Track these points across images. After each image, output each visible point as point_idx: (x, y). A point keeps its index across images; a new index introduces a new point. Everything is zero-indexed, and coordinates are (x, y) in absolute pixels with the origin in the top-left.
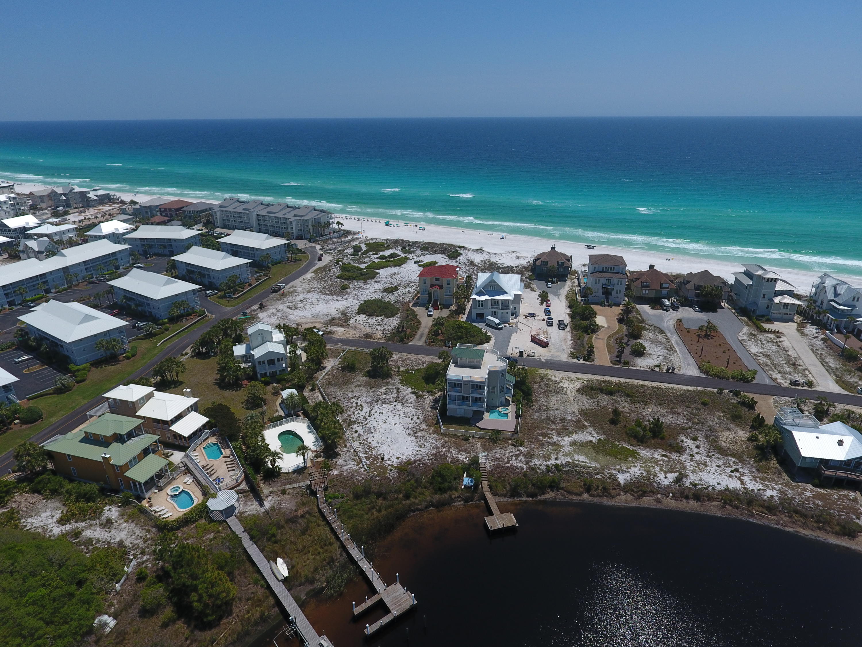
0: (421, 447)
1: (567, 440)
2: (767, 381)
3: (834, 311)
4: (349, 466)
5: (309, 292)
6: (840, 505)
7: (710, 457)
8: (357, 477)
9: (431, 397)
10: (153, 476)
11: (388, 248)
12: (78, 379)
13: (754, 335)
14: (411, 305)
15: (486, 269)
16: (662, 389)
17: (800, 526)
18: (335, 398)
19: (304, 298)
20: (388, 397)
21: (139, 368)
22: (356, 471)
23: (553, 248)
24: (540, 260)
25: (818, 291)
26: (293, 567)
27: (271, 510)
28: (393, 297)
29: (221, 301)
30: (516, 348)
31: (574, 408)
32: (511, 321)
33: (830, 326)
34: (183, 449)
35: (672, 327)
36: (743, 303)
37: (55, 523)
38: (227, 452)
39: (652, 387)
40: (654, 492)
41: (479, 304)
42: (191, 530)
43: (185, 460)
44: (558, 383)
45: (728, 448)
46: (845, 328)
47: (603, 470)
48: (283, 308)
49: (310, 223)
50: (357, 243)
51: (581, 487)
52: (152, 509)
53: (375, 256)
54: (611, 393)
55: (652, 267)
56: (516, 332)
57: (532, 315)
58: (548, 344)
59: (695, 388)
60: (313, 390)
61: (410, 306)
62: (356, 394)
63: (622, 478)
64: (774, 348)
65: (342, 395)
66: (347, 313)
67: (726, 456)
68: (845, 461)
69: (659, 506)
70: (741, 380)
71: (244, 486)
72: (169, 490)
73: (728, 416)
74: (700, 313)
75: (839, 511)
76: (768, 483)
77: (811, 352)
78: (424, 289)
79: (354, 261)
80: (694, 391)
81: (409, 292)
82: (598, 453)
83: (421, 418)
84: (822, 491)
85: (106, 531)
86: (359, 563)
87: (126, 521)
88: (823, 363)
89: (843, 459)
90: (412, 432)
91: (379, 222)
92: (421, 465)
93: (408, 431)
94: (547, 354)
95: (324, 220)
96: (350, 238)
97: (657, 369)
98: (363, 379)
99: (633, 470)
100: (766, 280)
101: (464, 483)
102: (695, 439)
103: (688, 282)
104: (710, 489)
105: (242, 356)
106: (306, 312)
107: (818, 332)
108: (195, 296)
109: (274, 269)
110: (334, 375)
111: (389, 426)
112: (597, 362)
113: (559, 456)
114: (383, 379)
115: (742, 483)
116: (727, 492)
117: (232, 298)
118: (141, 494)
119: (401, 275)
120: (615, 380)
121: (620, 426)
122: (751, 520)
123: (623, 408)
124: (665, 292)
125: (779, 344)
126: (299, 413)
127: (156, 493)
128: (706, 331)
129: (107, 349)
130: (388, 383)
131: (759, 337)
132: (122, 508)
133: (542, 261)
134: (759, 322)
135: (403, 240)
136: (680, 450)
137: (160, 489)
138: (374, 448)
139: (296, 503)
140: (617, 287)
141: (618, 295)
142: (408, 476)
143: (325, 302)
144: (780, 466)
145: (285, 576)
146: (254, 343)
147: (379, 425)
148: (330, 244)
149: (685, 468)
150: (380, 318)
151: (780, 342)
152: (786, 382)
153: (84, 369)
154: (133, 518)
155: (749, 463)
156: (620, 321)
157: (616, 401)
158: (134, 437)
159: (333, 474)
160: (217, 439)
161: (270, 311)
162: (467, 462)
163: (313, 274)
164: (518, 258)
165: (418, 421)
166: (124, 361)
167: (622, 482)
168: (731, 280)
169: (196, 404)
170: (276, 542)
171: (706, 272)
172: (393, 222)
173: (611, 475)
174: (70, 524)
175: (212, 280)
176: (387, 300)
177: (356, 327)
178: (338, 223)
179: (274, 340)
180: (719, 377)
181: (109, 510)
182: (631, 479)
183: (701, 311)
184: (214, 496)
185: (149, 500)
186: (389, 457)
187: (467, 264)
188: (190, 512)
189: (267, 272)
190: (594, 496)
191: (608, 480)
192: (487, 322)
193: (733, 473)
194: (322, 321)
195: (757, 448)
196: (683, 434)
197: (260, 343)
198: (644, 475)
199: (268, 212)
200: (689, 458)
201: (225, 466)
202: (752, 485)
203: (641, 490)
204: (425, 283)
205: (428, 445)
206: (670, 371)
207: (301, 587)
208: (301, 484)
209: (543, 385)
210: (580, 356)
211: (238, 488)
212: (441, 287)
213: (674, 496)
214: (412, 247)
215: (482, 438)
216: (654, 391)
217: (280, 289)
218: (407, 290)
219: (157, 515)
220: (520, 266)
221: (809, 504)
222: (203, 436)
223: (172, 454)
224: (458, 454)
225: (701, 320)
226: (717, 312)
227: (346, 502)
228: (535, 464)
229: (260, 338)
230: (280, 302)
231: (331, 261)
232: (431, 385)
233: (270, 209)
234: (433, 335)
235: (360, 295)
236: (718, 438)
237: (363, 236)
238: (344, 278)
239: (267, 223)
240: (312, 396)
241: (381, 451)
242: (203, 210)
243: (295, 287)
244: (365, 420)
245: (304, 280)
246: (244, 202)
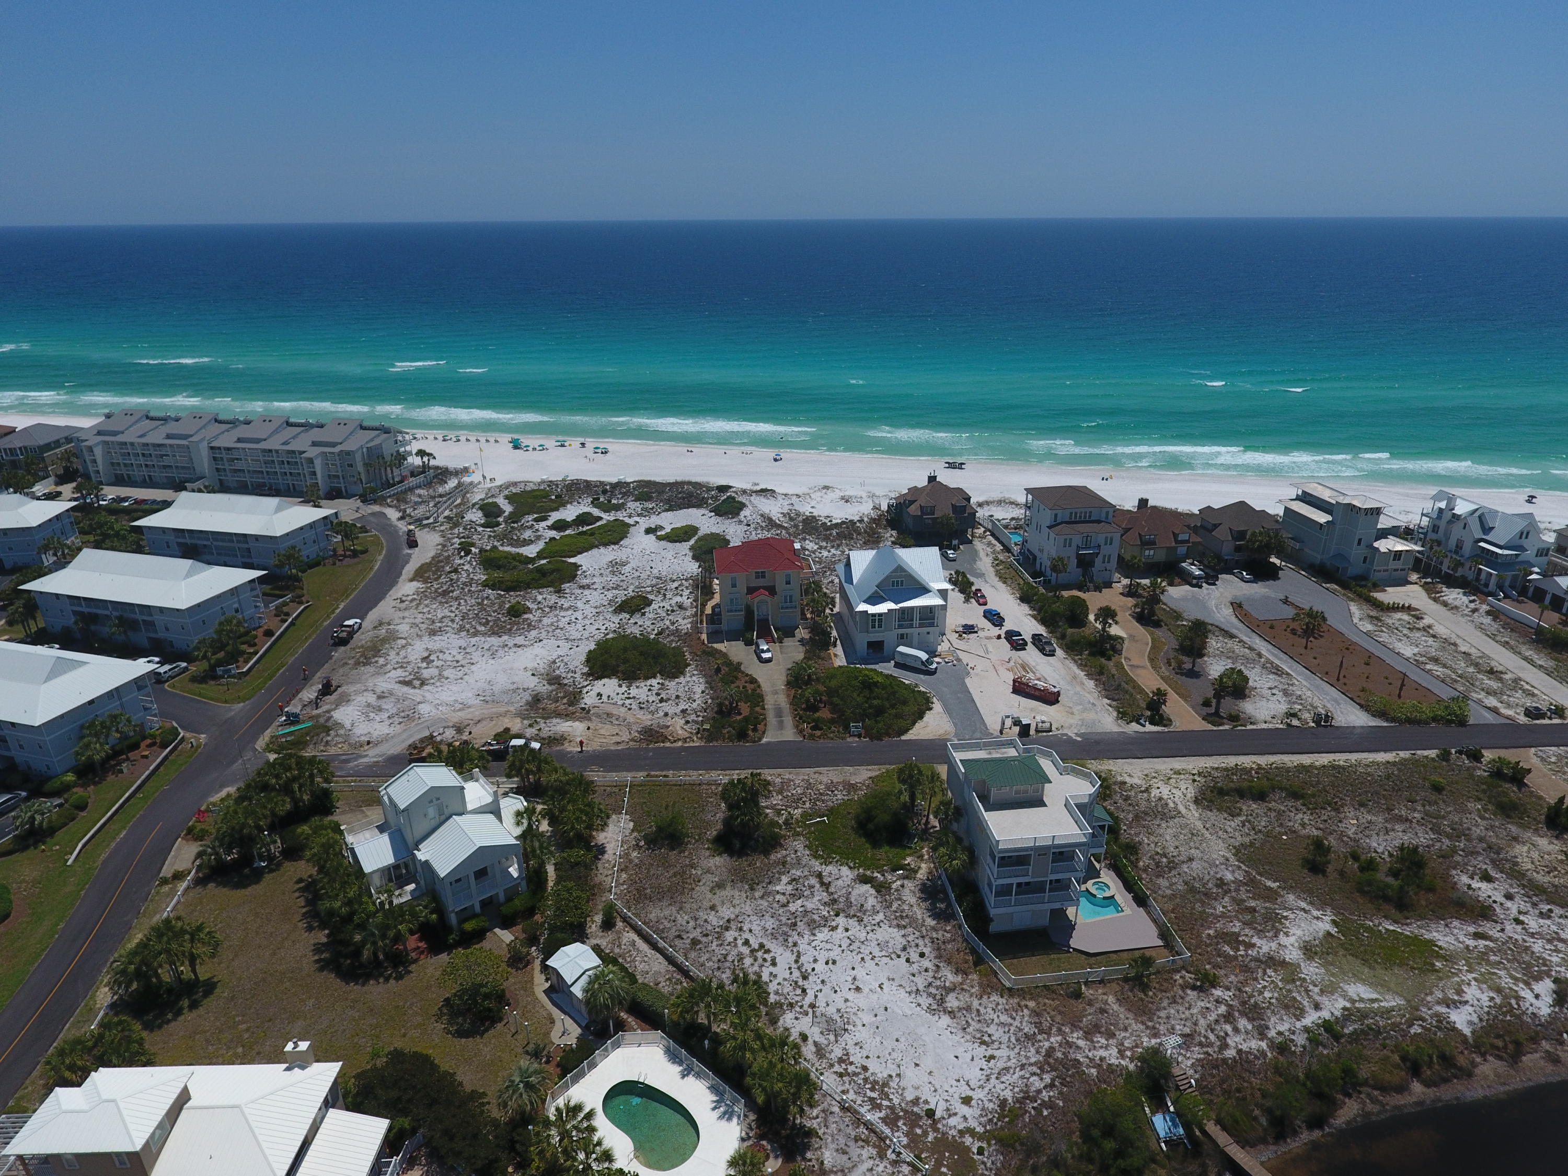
0: (985, 1043)
1: (1289, 943)
2: (1490, 718)
3: (1490, 559)
5: (433, 633)
7: (1549, 917)
9: (909, 884)
11: (560, 503)
14: (704, 637)
15: (803, 531)
16: (1343, 768)
18: (679, 937)
19: (429, 651)
20: (810, 905)
23: (932, 479)
25: (1442, 523)
28: (648, 623)
31: (1218, 850)
32: (941, 649)
33: (1487, 585)
35: (1235, 620)
40: (1534, 1038)
41: (874, 621)
44: (1147, 790)
45: (1555, 886)
46: (1512, 587)
47: (1418, 1010)
48: (390, 686)
49: (358, 457)
50: (483, 496)
51: (1397, 1066)
53: (544, 524)
54: (1261, 796)
55: (1143, 503)
56: (969, 674)
57: (969, 629)
58: (1058, 693)
59: (1394, 754)
60: (608, 925)
61: (705, 641)
62: (727, 912)
63: (1461, 1021)
64: (1431, 642)
65: (692, 923)
66: (561, 677)
70: (1451, 722)
73: (1491, 808)
74: (1257, 585)
77: (1492, 641)
78: (732, 600)
79: (500, 540)
80: (1401, 763)
81: (681, 607)
82: (1366, 962)
83: (927, 951)
88: (1530, 661)
90: (930, 1000)
91: (496, 441)
92: (1045, 1113)
93: (925, 1001)
94: (1071, 721)
95: (388, 450)
96: (452, 483)
97: (1296, 722)
98: (719, 862)
99: (1469, 994)
100: (1361, 512)
101: (1162, 1134)
102: (1487, 878)
105: (389, 870)
106: (454, 688)
107: (1474, 601)
108: (145, 691)
109: (311, 581)
110: (639, 866)
111: (873, 997)
112: (1179, 724)
113: (1317, 998)
114: (766, 852)
117: (234, 677)
119: (632, 564)
120: (1246, 761)
121: (1333, 874)
124: (1182, 550)
125: (1431, 631)
130: (784, 863)
131: (1389, 621)
134: (1364, 590)
135: (586, 481)
136: (1485, 911)
138: (886, 1084)
140: (1105, 550)
142: (1028, 1156)
143: (487, 654)
146: (420, 828)
147: (846, 1000)
150: (654, 682)
151: (1430, 627)
152: (1517, 714)
156: (1142, 620)
157: (1280, 814)
161: (360, 700)
162: (1132, 1067)
163: (416, 584)
164: (845, 500)
165: (926, 963)
167: (1467, 1031)
168: (1278, 512)
169: (337, 1080)
171: (1242, 503)
172: (525, 441)
173: (1438, 1018)
175: (161, 635)
176: (636, 631)
177: (609, 715)
178: (421, 453)
179: (470, 807)
180: (1408, 721)
182: (1481, 1020)
183: (1253, 581)
186: (943, 1103)
187: (764, 524)
189: (298, 592)
191: (1441, 1035)
192: (898, 659)
194: (513, 710)
196: (1455, 868)
198: (1498, 1000)
199: (239, 440)
200: (1519, 928)
203: (1510, 1042)
205: (997, 1033)
206: (1322, 722)
210: (1138, 715)
212: (772, 591)
214: (613, 494)
215: (1110, 981)
217: (352, 632)
218: (673, 602)
220: (866, 519)
224: (1094, 1048)
225: (1272, 599)
228: (1280, 1033)
230: (370, 669)
231: (445, 546)
232: (887, 848)
233: (242, 432)
234: (804, 710)
235: (567, 626)
236: (1516, 864)
237: (484, 477)
238: (504, 587)
239: (238, 465)
240: (619, 946)
241: (911, 1089)
242: (49, 444)
243: (389, 624)
244: (799, 991)
245: (402, 601)
246: (165, 419)
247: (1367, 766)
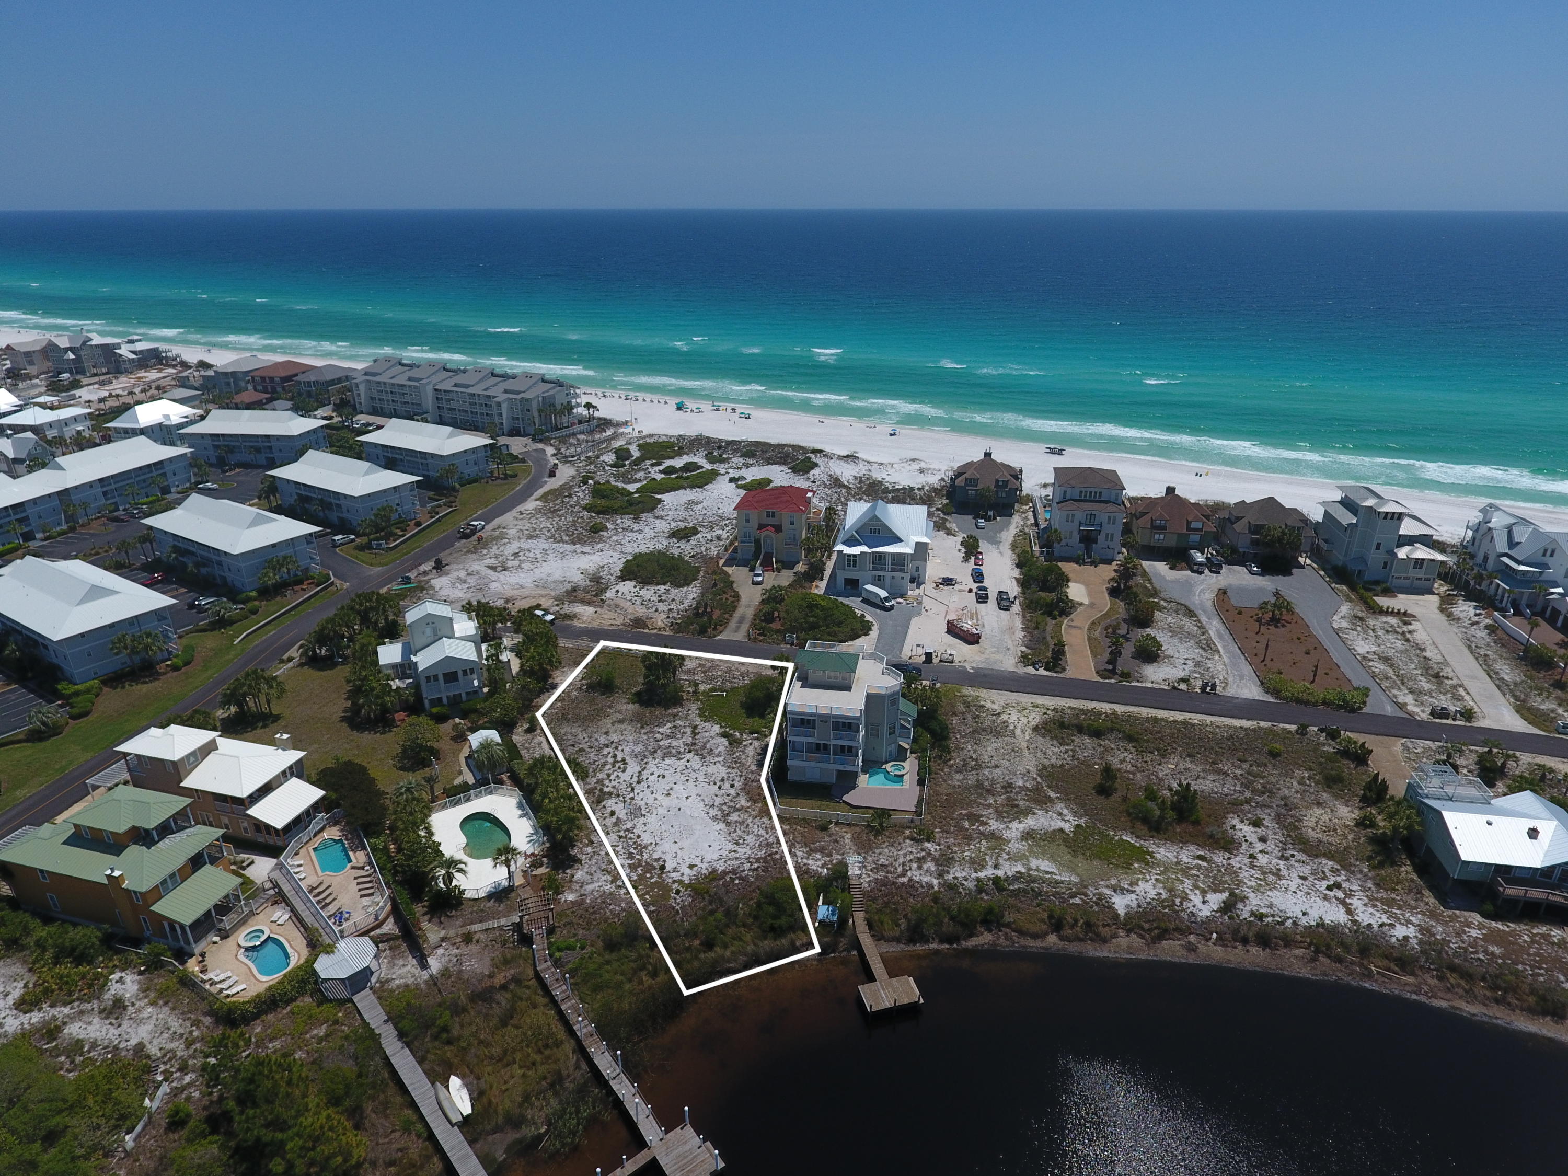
0: (737, 843)
1: (1016, 828)
2: (1389, 710)
3: (1508, 573)
4: (596, 885)
5: (530, 537)
6: (1535, 954)
7: (1287, 859)
8: (611, 907)
9: (756, 744)
10: (209, 911)
11: (681, 452)
12: (75, 711)
13: (1361, 619)
14: (721, 562)
15: (864, 494)
16: (1193, 725)
17: (1461, 997)
18: (573, 746)
19: (521, 549)
20: (674, 743)
21: (197, 687)
22: (611, 894)
23: (988, 455)
24: (964, 476)
25: (1479, 536)
26: (481, 1093)
27: (443, 975)
28: (689, 548)
29: (361, 555)
30: (918, 646)
31: (1029, 763)
32: (910, 593)
33: (1501, 601)
34: (273, 851)
35: (1209, 603)
36: (1339, 558)
37: (10, 1009)
38: (359, 857)
39: (1175, 721)
40: (1183, 931)
41: (849, 561)
42: (282, 1019)
43: (277, 875)
44: (999, 714)
45: (1320, 841)
46: (1528, 606)
47: (1086, 887)
48: (480, 569)
49: (534, 405)
50: (624, 443)
51: (1043, 921)
52: (205, 978)
53: (657, 468)
54: (1097, 734)
55: (1170, 490)
56: (919, 614)
57: (948, 582)
58: (979, 636)
59: (1255, 723)
60: (530, 731)
61: (721, 564)
62: (614, 737)
63: (1121, 903)
64: (1399, 644)
65: (587, 739)
66: (601, 577)
67: (1317, 856)
68: (1542, 869)
69: (1192, 959)
70: (1340, 707)
71: (389, 927)
72: (242, 937)
73: (1317, 777)
74: (1260, 578)
75: (1533, 967)
76: (1398, 912)
77: (1466, 651)
78: (745, 533)
79: (617, 477)
80: (1254, 730)
81: (719, 538)
82: (1075, 853)
83: (737, 784)
84: (1499, 925)
85: (111, 1024)
86: (611, 1083)
87: (153, 1003)
88: (1491, 673)
89: (1538, 864)
90: (719, 813)
91: (666, 403)
92: (737, 882)
93: (713, 812)
94: (977, 658)
95: (560, 399)
96: (608, 433)
97: (1183, 686)
98: (629, 708)
99: (1142, 887)
100: (1382, 516)
101: (820, 917)
102: (1257, 823)
103: (1238, 519)
104: (1289, 923)
105: (394, 666)
106: (523, 575)
107: (1480, 614)
108: (312, 545)
109: (465, 493)
110: (573, 701)
111: (676, 801)
112: (1071, 673)
113: (1001, 861)
114: (667, 707)
115: (1349, 912)
116: (1321, 930)
117: (383, 549)
118: (186, 947)
119: (704, 504)
120: (1106, 707)
121: (1116, 797)
122: (1367, 985)
123: (1121, 762)
124: (1195, 538)
125: (1408, 636)
126: (503, 776)
127: (215, 943)
128: (1273, 612)
129: (134, 651)
130: (675, 716)
131: (1371, 622)
132: (147, 975)
133: (966, 479)
134: (1370, 594)
135: (708, 438)
136: (1229, 845)
137: (225, 935)
138: (646, 847)
139: (492, 959)
140: (1107, 529)
141: (1109, 543)
142: (711, 903)
143: (559, 556)
144: (1419, 877)
145: (465, 1114)
146: (419, 641)
147: (656, 799)
148: (571, 445)
149: (1240, 883)
150: (662, 588)
151: (1410, 632)
152: (1423, 711)
153: (88, 691)
154: (167, 996)
155: (1361, 872)
156: (1114, 592)
157: (1107, 749)
158: (174, 833)
159: (565, 901)
160: (341, 830)
161: (455, 574)
162: (824, 874)
163: (538, 503)
164: (922, 471)
165: (732, 792)
166: (169, 675)
167: (1121, 912)
168: (1317, 516)
169: (299, 762)
170: (449, 1042)
171: (1271, 500)
172: (690, 404)
173: (1101, 897)
174: (40, 1010)
175: (345, 515)
176: (676, 553)
177: (617, 606)
178: (588, 406)
179: (457, 635)
180: (1299, 701)
181: (121, 981)
182: (1139, 906)
183: (1262, 574)
184: (329, 949)
185: (200, 959)
186: (675, 865)
187: (828, 483)
188: (281, 982)
189: (452, 499)
190: (1070, 941)
191: (1095, 908)
192: (864, 594)
193: (1331, 890)
194: (553, 593)
195: (1374, 840)
196: (1234, 813)
197: (432, 639)
198: (1164, 897)
199: (456, 385)
200: (1247, 861)
201: (353, 887)
202: (1369, 916)
203: (1156, 928)
204: (747, 521)
205: (750, 839)
206: (1208, 689)
207: (497, 1136)
208: (503, 921)
209: (969, 717)
210: (1039, 661)
211: (378, 931)
212: (778, 529)
213: (1220, 938)
214: (725, 451)
215: (854, 825)
216: (1179, 730)
217: (474, 531)
218: (714, 534)
219: (214, 990)
220: (927, 488)
221: (1476, 952)
222: (314, 826)
223: (252, 863)
224: (808, 858)
225: (1261, 590)
226: (1290, 574)
227: (590, 958)
228: (956, 878)
229: (429, 631)
230: (475, 556)
231: (574, 477)
232: (757, 718)
233: (460, 379)
234: (762, 621)
235: (627, 543)
236: (1300, 820)
237: (634, 429)
238: (596, 510)
239: (453, 405)
240: (530, 743)
241: (659, 852)
242: (333, 380)
243: (504, 528)
244: (629, 789)
245: (522, 514)
246: (411, 366)
247: (1219, 727)
